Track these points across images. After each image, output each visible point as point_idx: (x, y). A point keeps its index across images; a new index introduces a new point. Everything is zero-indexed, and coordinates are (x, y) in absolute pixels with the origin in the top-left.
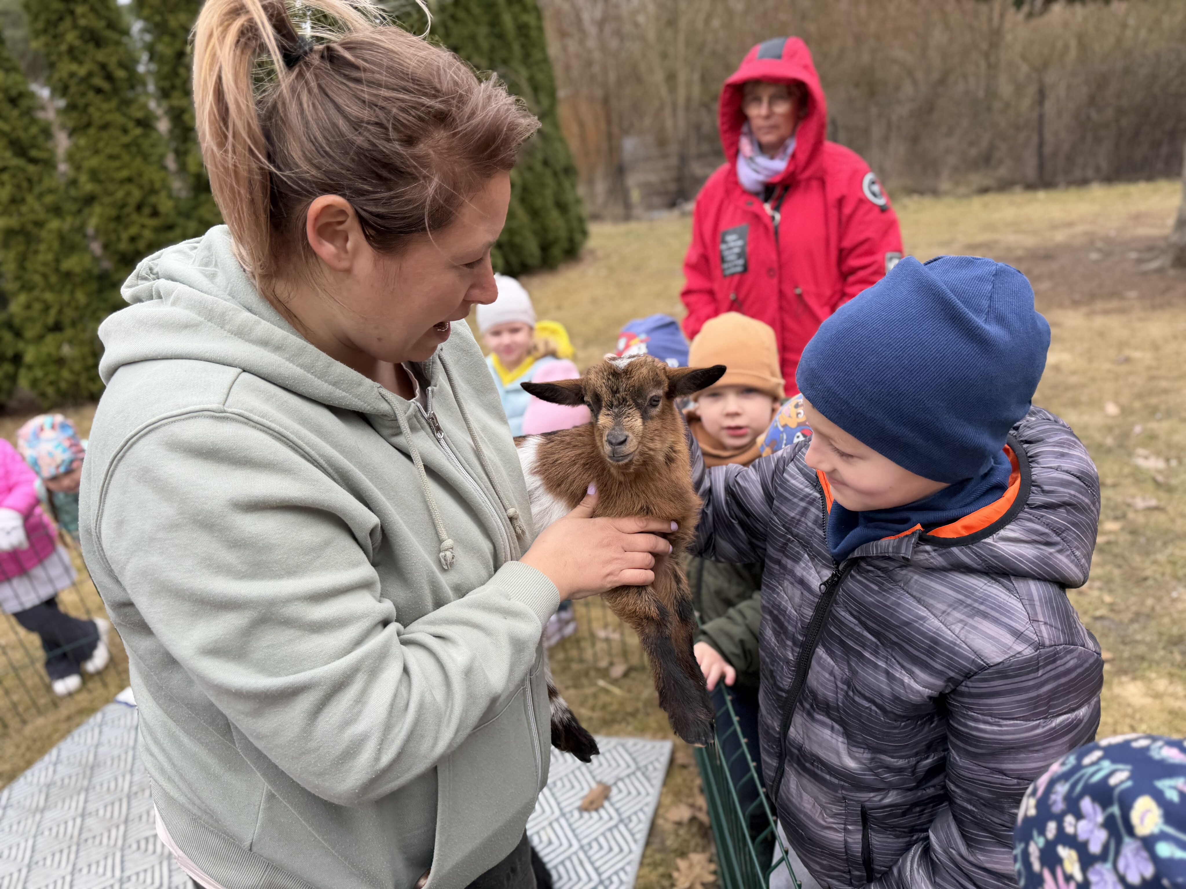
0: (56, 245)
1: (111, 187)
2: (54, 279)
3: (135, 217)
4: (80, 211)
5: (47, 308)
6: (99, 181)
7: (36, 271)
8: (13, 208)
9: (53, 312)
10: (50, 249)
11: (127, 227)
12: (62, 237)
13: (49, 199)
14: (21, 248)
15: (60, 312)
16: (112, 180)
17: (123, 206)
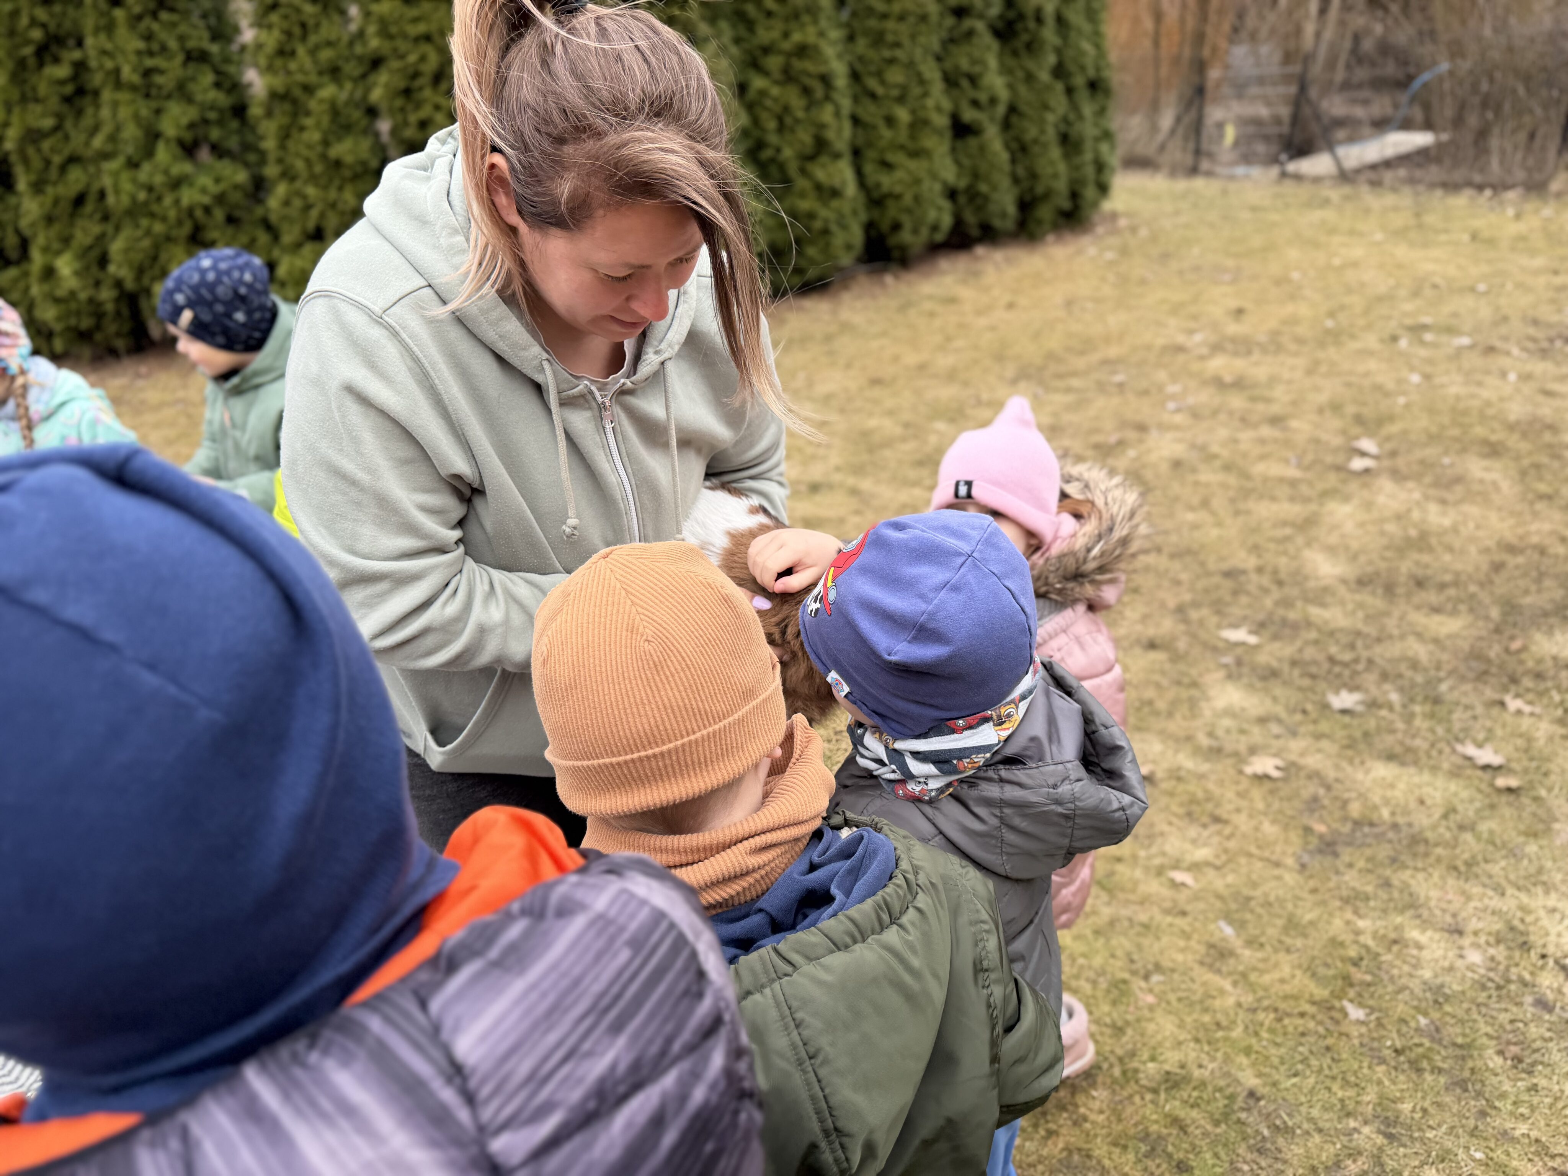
0: (326, 120)
1: (402, 45)
2: (319, 168)
3: (427, 93)
4: (364, 76)
5: (308, 207)
6: (390, 37)
7: (298, 155)
8: (279, 62)
9: (314, 213)
10: (318, 125)
11: (418, 106)
12: (335, 111)
13: (326, 55)
14: (285, 120)
15: (322, 215)
16: (405, 36)
17: (416, 75)
